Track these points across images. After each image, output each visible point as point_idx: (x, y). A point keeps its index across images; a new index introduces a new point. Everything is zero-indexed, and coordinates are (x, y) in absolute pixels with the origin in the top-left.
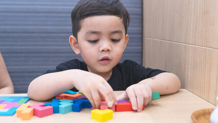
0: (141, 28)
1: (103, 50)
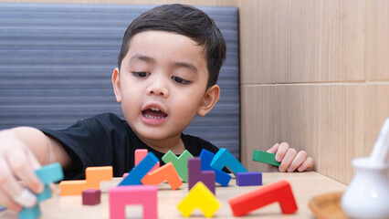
0: (236, 68)
1: (152, 92)
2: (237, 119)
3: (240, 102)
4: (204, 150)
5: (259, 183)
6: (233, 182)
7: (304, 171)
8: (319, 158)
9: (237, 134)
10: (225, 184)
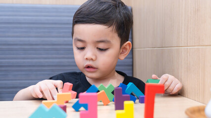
0: (131, 40)
2: (131, 67)
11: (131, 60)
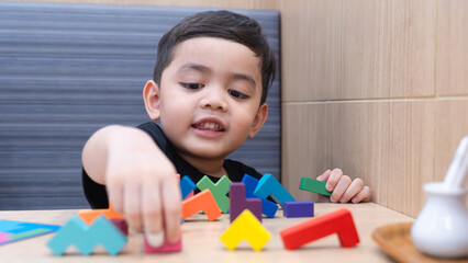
0: (277, 83)
1: (208, 106)
2: (276, 143)
3: (281, 122)
4: (246, 175)
5: (311, 214)
6: (279, 213)
7: (361, 202)
8: (379, 187)
9: (276, 160)
10: (271, 216)
11: (278, 127)
